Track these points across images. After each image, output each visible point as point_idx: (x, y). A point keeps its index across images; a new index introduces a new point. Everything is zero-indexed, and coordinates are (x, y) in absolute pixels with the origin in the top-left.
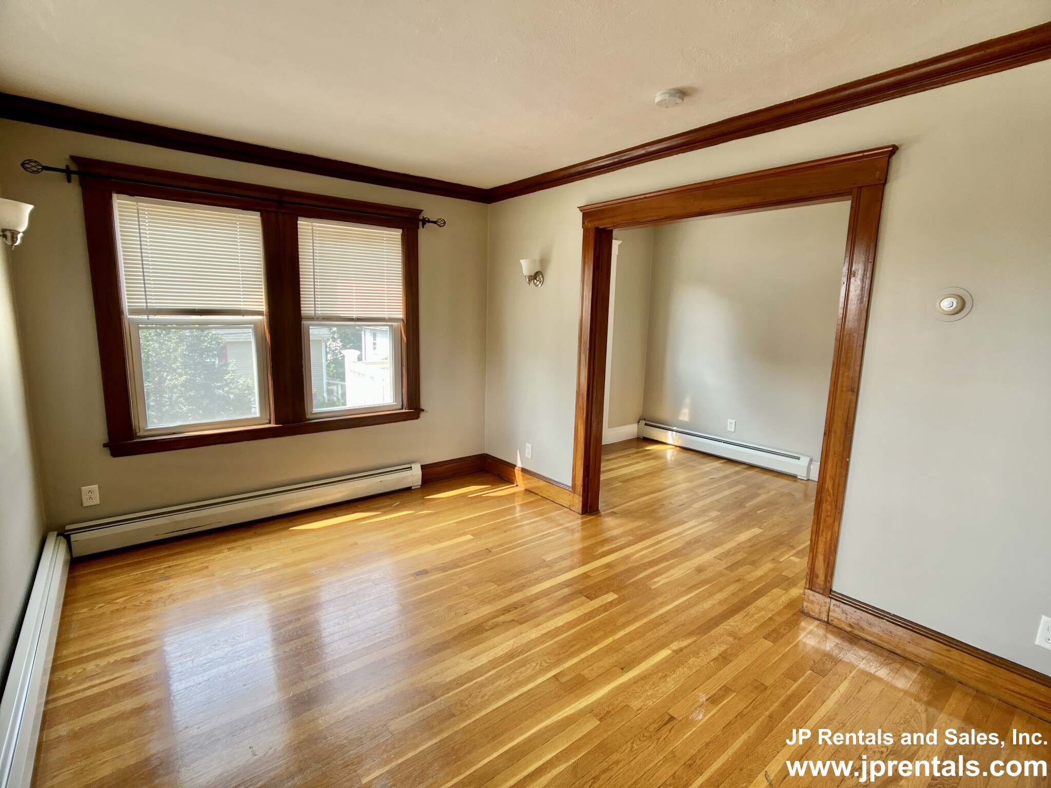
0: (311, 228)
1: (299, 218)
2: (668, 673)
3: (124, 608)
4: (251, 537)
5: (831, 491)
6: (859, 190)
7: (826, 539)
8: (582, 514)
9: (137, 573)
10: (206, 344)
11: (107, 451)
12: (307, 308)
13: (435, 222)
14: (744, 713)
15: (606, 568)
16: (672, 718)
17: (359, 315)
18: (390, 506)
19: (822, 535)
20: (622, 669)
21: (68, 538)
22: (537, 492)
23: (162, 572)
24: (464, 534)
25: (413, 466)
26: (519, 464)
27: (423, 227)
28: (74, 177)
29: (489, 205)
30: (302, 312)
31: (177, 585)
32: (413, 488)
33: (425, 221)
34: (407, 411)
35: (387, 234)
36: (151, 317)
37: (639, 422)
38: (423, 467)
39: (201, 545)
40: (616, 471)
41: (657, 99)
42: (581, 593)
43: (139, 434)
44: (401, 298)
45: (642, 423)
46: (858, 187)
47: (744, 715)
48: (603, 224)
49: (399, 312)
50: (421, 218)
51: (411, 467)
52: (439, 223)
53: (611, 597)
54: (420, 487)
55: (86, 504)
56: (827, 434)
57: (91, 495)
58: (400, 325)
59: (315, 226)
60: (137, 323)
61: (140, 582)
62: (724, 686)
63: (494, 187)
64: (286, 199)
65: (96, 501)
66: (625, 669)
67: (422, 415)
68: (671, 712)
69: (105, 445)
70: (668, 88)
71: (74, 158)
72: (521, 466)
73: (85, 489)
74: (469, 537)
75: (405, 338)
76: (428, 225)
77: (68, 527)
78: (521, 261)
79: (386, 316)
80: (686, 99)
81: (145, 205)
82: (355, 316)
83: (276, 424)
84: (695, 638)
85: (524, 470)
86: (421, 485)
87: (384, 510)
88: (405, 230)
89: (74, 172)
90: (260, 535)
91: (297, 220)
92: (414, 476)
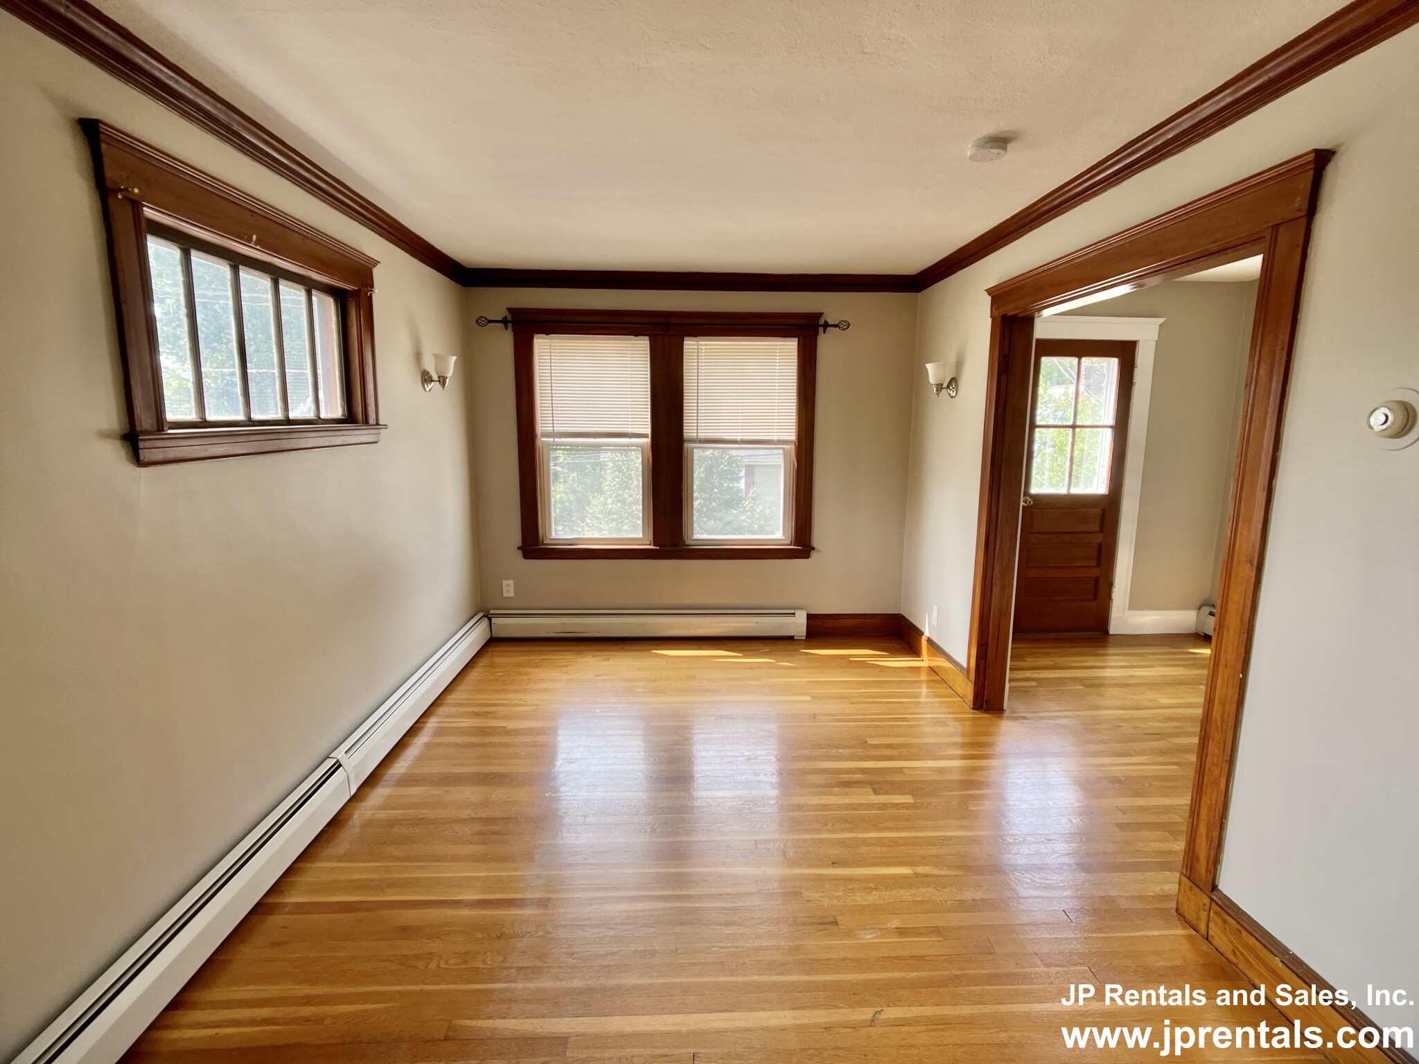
0: (696, 347)
1: (685, 338)
2: (881, 887)
3: (497, 680)
4: (617, 651)
5: (1219, 724)
6: (1274, 230)
7: (1211, 800)
8: (974, 709)
9: (521, 659)
10: (722, 467)
11: (520, 553)
12: (689, 430)
13: (836, 326)
14: (926, 958)
15: (933, 771)
16: (836, 923)
17: (743, 438)
18: (757, 650)
19: (1206, 793)
20: (833, 863)
21: (490, 619)
22: (938, 672)
23: (537, 661)
24: (805, 694)
25: (797, 612)
26: (927, 633)
27: (825, 332)
28: (510, 325)
29: (919, 294)
30: (684, 434)
31: (540, 673)
32: (795, 638)
33: (826, 325)
34: (794, 547)
35: (780, 345)
36: (557, 440)
37: (1199, 609)
38: (810, 617)
39: (575, 648)
40: (1096, 670)
41: (969, 154)
42: (871, 784)
43: (545, 542)
44: (794, 417)
45: (1206, 610)
46: (1273, 226)
47: (924, 960)
48: (1011, 310)
49: (790, 433)
50: (822, 322)
51: (794, 614)
52: (842, 326)
53: (909, 799)
54: (804, 638)
55: (505, 595)
56: (1217, 630)
57: (509, 588)
58: (791, 448)
59: (702, 345)
60: (549, 444)
61: (519, 665)
62: (937, 927)
63: (920, 270)
64: (672, 321)
65: (512, 594)
66: (835, 865)
67: (814, 554)
68: (839, 918)
69: (519, 548)
70: (975, 139)
71: (510, 310)
72: (928, 635)
73: (505, 582)
74: (808, 698)
75: (796, 464)
76: (829, 329)
77: (491, 612)
78: (927, 365)
79: (775, 438)
80: (1009, 146)
81: (557, 341)
82: (739, 438)
83: (654, 545)
84: (961, 873)
85: (929, 641)
86: (807, 636)
87: (746, 653)
88: (801, 339)
89: (509, 322)
90: (628, 651)
91: (683, 340)
92: (798, 625)
